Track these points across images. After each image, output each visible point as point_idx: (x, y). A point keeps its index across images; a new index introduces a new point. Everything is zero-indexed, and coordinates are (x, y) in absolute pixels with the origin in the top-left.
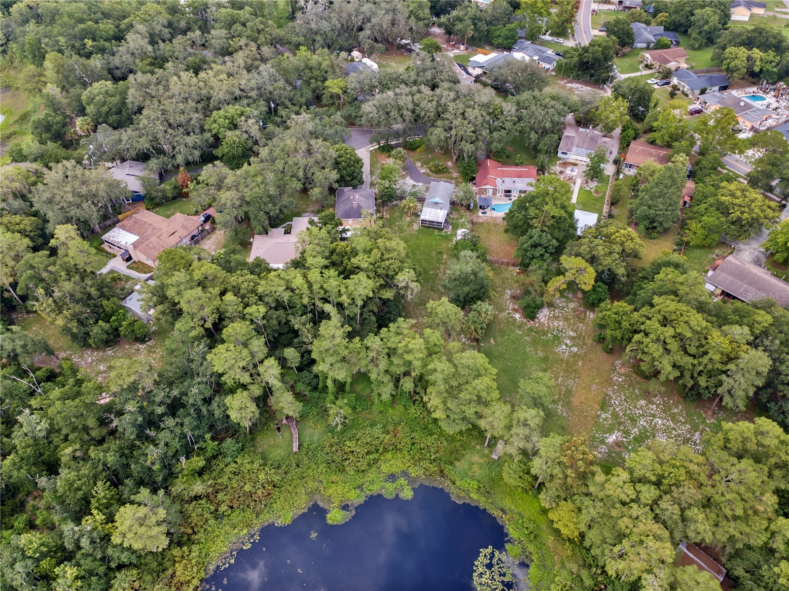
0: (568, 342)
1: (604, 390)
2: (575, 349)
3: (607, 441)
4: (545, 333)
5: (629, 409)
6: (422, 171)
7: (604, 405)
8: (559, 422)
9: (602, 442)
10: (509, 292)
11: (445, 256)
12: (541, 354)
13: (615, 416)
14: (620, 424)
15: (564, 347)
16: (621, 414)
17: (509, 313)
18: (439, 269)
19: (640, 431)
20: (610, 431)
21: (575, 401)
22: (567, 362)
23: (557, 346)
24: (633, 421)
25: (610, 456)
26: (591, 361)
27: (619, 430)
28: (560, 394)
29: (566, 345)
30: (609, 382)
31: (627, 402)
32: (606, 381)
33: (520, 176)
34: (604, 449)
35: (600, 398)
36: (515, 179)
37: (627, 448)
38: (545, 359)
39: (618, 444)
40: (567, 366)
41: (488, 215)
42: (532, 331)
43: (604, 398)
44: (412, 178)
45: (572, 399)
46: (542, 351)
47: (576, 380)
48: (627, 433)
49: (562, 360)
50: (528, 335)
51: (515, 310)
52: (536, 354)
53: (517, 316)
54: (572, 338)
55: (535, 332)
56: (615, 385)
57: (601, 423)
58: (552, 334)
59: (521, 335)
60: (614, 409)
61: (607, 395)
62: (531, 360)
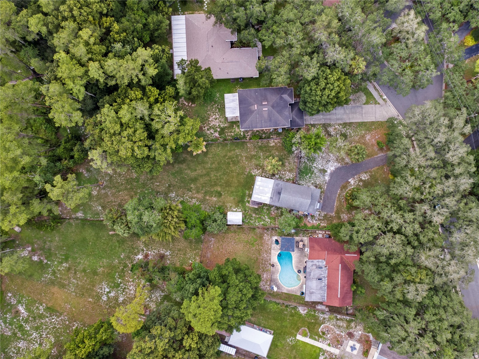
0: (112, 294)
1: (65, 314)
2: (105, 298)
3: (20, 305)
4: (122, 277)
5: (46, 329)
6: (352, 181)
7: (51, 310)
8: (36, 273)
9: (19, 302)
10: (168, 253)
11: (215, 199)
12: (100, 270)
13: (41, 316)
14: (34, 318)
15: (107, 290)
16: (43, 321)
17: (143, 250)
18: (198, 192)
19: (28, 331)
20: (27, 309)
21: (55, 289)
22: (92, 290)
23: (108, 284)
24: (37, 329)
25: (8, 305)
26: (93, 309)
27: (29, 316)
28: (61, 278)
29: (109, 292)
30: (73, 319)
31: (53, 328)
32: (74, 317)
33: (329, 287)
34: (14, 301)
35: (59, 309)
36: (325, 281)
37: (15, 318)
38: (95, 273)
39: (17, 312)
40: (87, 289)
41: (274, 245)
42: (125, 267)
43: (57, 311)
44: (338, 169)
45: (56, 287)
46: (104, 272)
47: (74, 294)
48: (26, 321)
49: (94, 286)
50: (120, 263)
51: (146, 256)
52: (101, 267)
53: (140, 257)
54: (116, 298)
55: (123, 269)
56: (70, 323)
57: (35, 304)
58: (121, 283)
59: (120, 257)
60: (47, 317)
61: (61, 314)
62: (95, 261)
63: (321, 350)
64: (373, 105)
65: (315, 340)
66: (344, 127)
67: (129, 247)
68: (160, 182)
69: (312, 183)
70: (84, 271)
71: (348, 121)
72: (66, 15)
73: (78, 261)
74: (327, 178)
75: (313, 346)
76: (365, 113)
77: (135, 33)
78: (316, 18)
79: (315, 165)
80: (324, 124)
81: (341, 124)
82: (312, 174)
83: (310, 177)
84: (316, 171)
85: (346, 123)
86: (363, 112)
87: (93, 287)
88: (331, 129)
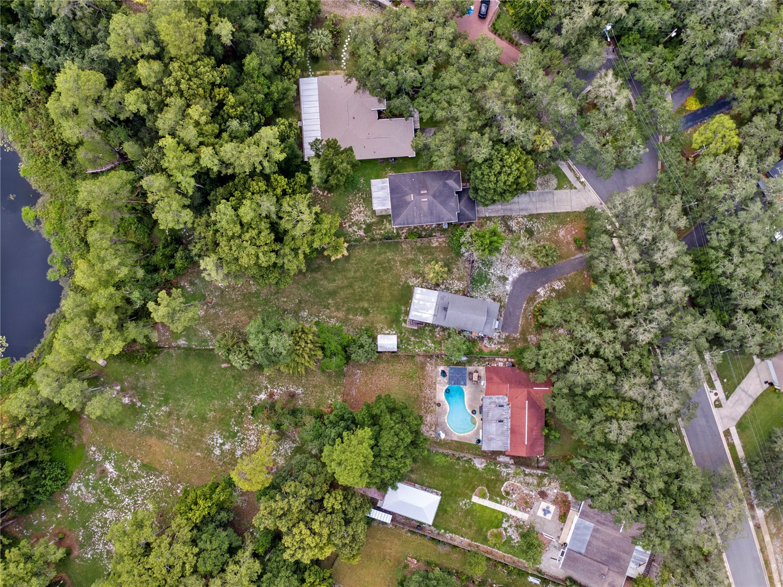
0: (227, 447)
1: (167, 472)
2: (217, 452)
3: (107, 462)
4: (239, 423)
5: (142, 492)
6: (541, 291)
7: (148, 468)
8: (127, 420)
9: (106, 458)
10: (300, 391)
11: (360, 318)
12: (211, 415)
13: (136, 476)
14: (127, 479)
15: (220, 441)
16: (137, 482)
17: (266, 388)
18: (338, 309)
19: (118, 496)
20: (117, 467)
21: (153, 441)
22: (201, 441)
23: (221, 434)
24: (130, 493)
25: (91, 462)
26: (202, 466)
27: (119, 476)
28: (160, 426)
29: (223, 444)
30: (176, 479)
31: (152, 491)
32: (178, 476)
33: (513, 431)
34: (99, 457)
35: (158, 466)
36: (508, 424)
37: (100, 479)
38: (204, 419)
39: (104, 472)
40: (194, 440)
41: (440, 378)
42: (242, 410)
43: (156, 470)
44: (522, 276)
45: (154, 438)
46: (215, 417)
47: (177, 446)
48: (116, 483)
50: (236, 405)
51: (271, 395)
52: (211, 410)
53: (263, 396)
54: (232, 452)
55: (240, 414)
56: (173, 484)
57: (127, 460)
58: (238, 432)
59: (236, 397)
60: (143, 477)
61: (161, 473)
62: (203, 403)
63: (504, 515)
64: (568, 191)
65: (497, 502)
66: (530, 221)
67: (247, 384)
68: (287, 297)
69: (489, 295)
70: (189, 416)
71: (535, 212)
72: (171, 90)
73: (182, 403)
74: (508, 288)
75: (494, 510)
76: (557, 201)
77: (255, 106)
78: (487, 83)
79: (492, 271)
80: (503, 216)
81: (525, 216)
82: (488, 282)
83: (486, 286)
84: (493, 279)
85: (533, 215)
86: (555, 200)
87: (202, 437)
88: (512, 223)
